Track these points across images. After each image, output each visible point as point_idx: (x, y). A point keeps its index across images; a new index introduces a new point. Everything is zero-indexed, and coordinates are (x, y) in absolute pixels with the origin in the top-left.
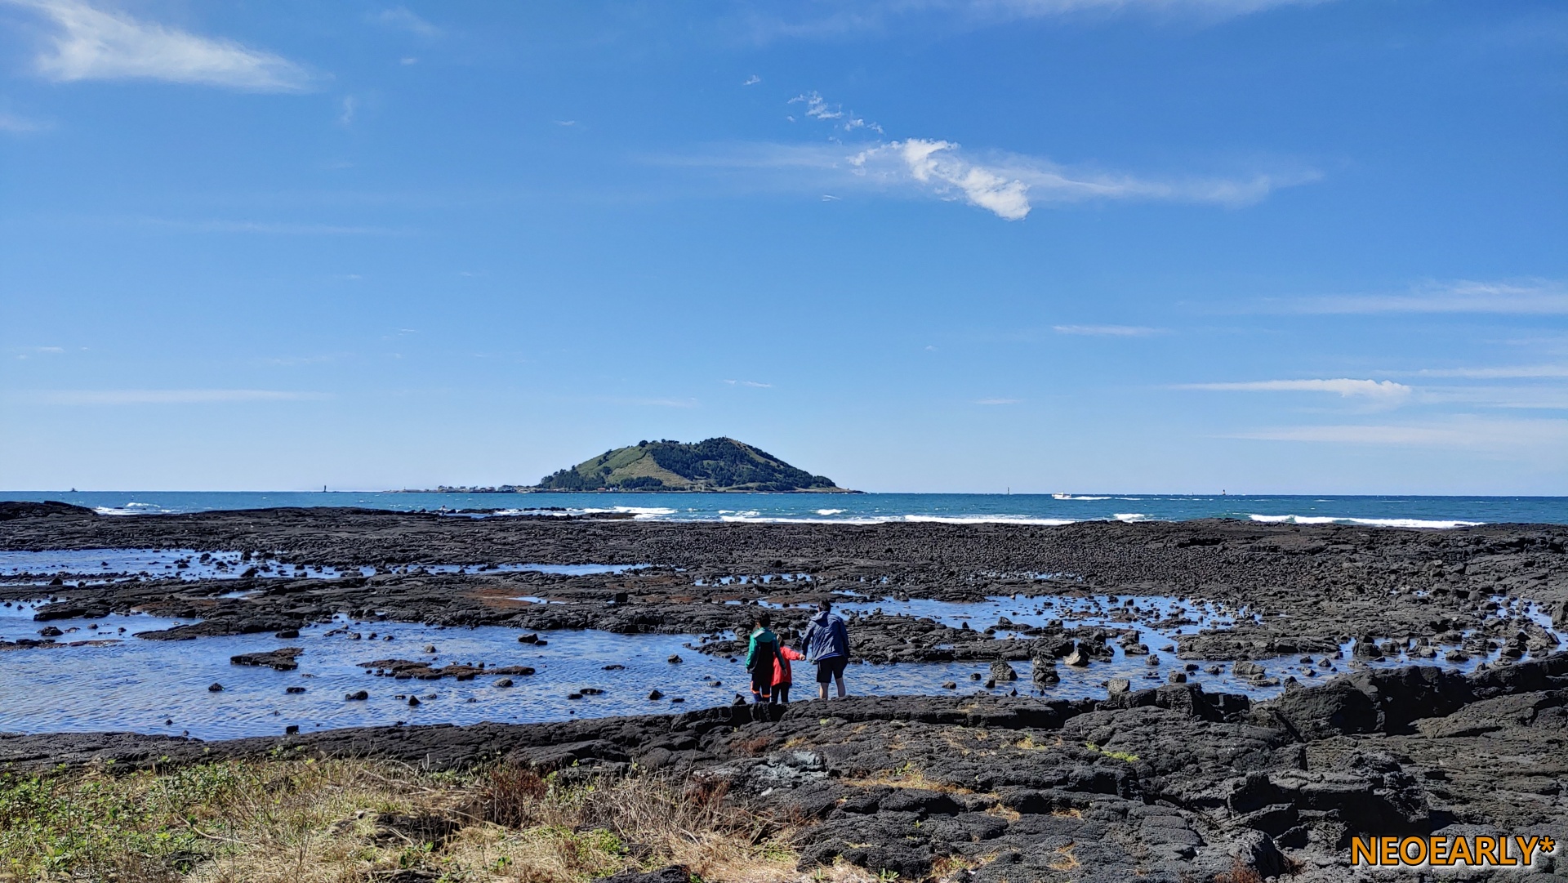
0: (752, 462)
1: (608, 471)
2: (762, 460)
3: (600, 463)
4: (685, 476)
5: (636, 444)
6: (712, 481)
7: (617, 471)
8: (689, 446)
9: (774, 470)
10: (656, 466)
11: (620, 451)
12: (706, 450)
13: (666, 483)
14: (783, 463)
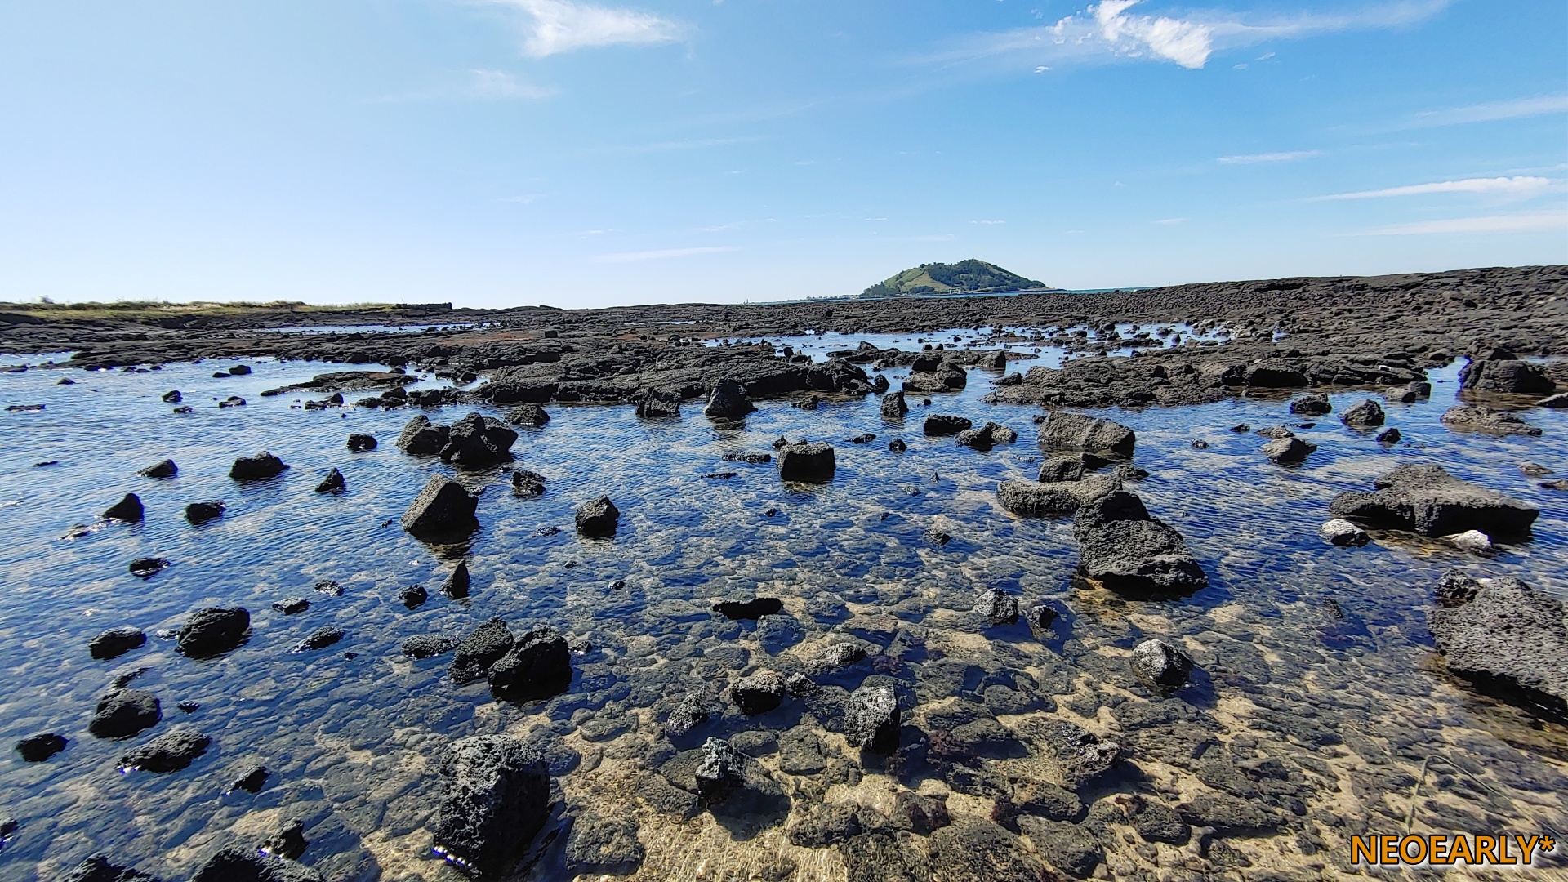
0: (990, 273)
1: (902, 284)
2: (997, 272)
3: (897, 279)
4: (948, 285)
5: (918, 266)
6: (965, 287)
7: (907, 284)
8: (951, 266)
9: (1006, 279)
10: (930, 279)
11: (909, 271)
12: (961, 268)
13: (936, 290)
14: (1011, 274)
